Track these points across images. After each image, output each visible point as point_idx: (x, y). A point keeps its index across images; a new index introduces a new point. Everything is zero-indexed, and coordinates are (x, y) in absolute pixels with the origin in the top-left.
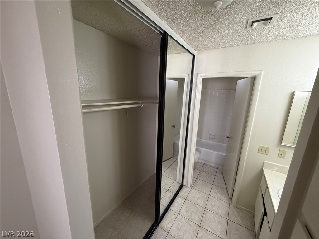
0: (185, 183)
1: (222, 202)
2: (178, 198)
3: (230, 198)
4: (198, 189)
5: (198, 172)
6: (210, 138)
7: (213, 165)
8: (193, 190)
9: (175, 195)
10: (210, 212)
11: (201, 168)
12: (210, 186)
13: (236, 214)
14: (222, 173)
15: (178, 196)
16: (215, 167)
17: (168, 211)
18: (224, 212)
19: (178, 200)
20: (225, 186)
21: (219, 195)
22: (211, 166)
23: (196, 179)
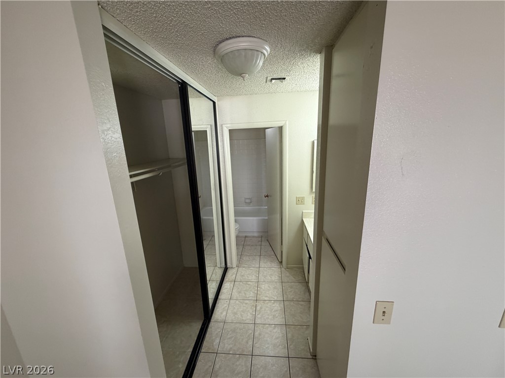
0: (229, 265)
1: (273, 269)
2: (225, 283)
3: (280, 262)
4: (246, 266)
5: (241, 248)
6: (246, 202)
7: (256, 234)
8: (240, 269)
9: (221, 281)
10: (264, 283)
11: (243, 242)
12: (258, 258)
13: (288, 274)
14: (268, 241)
15: (224, 282)
16: (258, 237)
17: (217, 302)
18: (277, 278)
19: (226, 286)
20: (273, 253)
21: (269, 264)
22: (253, 237)
23: (240, 255)
